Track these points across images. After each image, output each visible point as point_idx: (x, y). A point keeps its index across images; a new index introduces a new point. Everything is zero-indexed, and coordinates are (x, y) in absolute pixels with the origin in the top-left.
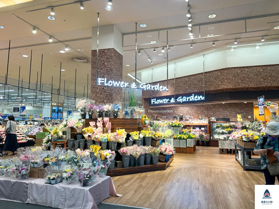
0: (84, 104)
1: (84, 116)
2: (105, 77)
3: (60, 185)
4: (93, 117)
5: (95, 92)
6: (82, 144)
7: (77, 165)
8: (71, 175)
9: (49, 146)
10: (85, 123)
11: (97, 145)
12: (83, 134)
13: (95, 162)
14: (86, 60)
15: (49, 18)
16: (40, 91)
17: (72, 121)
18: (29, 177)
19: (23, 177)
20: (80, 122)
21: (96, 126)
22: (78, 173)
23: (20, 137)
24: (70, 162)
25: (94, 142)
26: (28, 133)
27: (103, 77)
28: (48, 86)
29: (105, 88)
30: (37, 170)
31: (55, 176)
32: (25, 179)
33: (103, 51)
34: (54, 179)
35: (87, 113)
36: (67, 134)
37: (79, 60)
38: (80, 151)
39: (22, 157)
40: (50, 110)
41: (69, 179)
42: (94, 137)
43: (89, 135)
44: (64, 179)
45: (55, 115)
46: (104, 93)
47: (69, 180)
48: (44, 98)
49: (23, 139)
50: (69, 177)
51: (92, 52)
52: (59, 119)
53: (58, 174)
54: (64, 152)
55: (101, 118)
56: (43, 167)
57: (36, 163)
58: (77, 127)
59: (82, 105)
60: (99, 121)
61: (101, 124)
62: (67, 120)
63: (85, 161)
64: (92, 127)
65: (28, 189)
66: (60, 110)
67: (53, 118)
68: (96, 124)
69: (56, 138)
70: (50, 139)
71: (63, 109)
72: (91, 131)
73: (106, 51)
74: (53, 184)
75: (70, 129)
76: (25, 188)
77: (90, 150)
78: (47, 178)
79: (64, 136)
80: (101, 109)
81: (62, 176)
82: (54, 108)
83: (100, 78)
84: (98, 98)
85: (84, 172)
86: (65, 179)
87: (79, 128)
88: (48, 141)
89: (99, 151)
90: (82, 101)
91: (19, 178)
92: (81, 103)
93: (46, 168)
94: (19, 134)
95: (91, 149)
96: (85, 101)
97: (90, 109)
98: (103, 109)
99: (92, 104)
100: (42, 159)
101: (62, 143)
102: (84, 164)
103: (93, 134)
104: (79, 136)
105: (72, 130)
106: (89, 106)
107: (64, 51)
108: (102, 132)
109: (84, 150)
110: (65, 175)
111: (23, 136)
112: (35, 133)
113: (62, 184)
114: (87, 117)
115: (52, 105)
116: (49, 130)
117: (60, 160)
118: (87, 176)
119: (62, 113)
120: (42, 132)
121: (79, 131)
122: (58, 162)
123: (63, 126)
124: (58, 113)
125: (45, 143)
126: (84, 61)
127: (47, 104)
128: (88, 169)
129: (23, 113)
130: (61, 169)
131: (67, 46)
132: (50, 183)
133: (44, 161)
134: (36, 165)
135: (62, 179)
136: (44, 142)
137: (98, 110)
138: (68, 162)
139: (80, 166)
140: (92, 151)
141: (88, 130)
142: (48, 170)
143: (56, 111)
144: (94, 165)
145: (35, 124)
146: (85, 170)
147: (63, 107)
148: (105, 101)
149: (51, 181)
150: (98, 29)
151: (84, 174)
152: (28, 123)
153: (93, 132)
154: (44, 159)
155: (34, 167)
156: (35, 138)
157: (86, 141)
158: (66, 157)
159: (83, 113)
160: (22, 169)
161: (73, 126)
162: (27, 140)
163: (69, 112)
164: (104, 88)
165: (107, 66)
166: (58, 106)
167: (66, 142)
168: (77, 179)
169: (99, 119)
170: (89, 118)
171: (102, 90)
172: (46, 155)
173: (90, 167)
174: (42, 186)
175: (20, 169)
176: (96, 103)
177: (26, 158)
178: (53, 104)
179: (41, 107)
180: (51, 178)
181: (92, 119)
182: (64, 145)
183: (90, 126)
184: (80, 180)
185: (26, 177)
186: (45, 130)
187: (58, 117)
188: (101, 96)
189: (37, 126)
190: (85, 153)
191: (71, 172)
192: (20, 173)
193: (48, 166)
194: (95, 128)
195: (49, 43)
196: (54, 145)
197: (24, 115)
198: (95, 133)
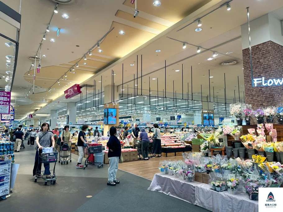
0: (239, 110)
1: (240, 123)
2: (262, 76)
3: (226, 194)
4: (251, 123)
5: (251, 95)
6: (242, 153)
7: (241, 176)
8: (236, 185)
9: (207, 152)
10: (242, 130)
11: (261, 155)
12: (241, 142)
13: (263, 175)
14: (236, 62)
15: (196, 30)
16: (192, 100)
17: (227, 128)
18: (195, 181)
19: (190, 179)
20: (237, 129)
21: (257, 134)
22: (244, 184)
23: (179, 142)
24: (233, 172)
25: (256, 152)
26: (185, 139)
27: (260, 76)
28: (197, 94)
29: (263, 89)
30: (201, 175)
31: (220, 183)
32: (191, 181)
33: (256, 48)
34: (218, 186)
35: (244, 119)
36: (224, 142)
37: (227, 64)
38: (240, 160)
39: (187, 161)
40: (201, 117)
41: (234, 189)
42: (255, 146)
43: (249, 143)
44: (229, 188)
45: (206, 122)
46: (262, 95)
47: (236, 191)
48: (195, 106)
49: (182, 144)
50: (234, 187)
51: (243, 52)
52: (211, 126)
53: (223, 182)
54: (226, 160)
55: (262, 124)
56: (206, 172)
57: (200, 168)
58: (234, 134)
59: (237, 111)
60: (260, 128)
61: (263, 131)
62: (222, 127)
63: (251, 172)
64: (251, 134)
65: (195, 191)
66: (211, 117)
67: (205, 125)
68: (256, 131)
69: (214, 145)
70: (208, 146)
71: (213, 115)
72: (250, 139)
73: (260, 47)
74: (218, 191)
75: (226, 137)
76: (192, 190)
77: (252, 160)
78: (212, 185)
79: (221, 144)
80: (260, 113)
81: (227, 185)
82: (205, 115)
83: (256, 78)
84: (255, 101)
85: (251, 184)
86: (231, 188)
87: (236, 136)
88: (206, 148)
89: (263, 162)
90: (236, 106)
91: (186, 180)
92: (235, 108)
93: (209, 175)
94: (178, 139)
95: (254, 160)
96: (239, 106)
97: (247, 115)
98: (263, 114)
99: (248, 109)
100: (204, 165)
101: (220, 151)
102: (250, 175)
103: (254, 142)
104: (237, 144)
105: (229, 137)
106: (245, 111)
107: (212, 57)
108: (264, 140)
109: (245, 160)
110: (229, 184)
111: (181, 142)
112: (191, 139)
113: (228, 193)
114: (244, 123)
115: (202, 113)
116: (203, 137)
117: (222, 168)
118: (255, 189)
119: (213, 120)
120: (197, 138)
121: (236, 139)
122: (221, 170)
123: (219, 133)
124: (209, 119)
125: (203, 150)
126: (233, 63)
127: (197, 112)
128: (256, 181)
129: (180, 121)
130: (225, 177)
131: (214, 52)
132: (215, 190)
133: (207, 168)
134: (199, 170)
135: (227, 188)
136: (202, 148)
137: (257, 115)
138: (232, 171)
139: (245, 177)
140: (255, 161)
141: (247, 138)
142: (212, 176)
143: (208, 118)
144: (263, 178)
145: (189, 131)
146: (252, 181)
147: (213, 114)
148: (264, 104)
149: (216, 188)
150: (249, 25)
151: (252, 186)
152: (184, 130)
153: (253, 141)
154: (206, 165)
155: (198, 172)
156: (191, 144)
157: (246, 150)
158: (229, 165)
159: (238, 119)
160: (188, 173)
161: (229, 133)
162: (185, 145)
163: (221, 118)
164: (261, 90)
165: (264, 63)
166: (208, 113)
167: (223, 150)
168: (244, 190)
169: (259, 126)
170: (247, 124)
171: (259, 92)
172: (208, 162)
173: (258, 180)
174: (208, 192)
175: (187, 172)
176: (253, 107)
177: (190, 163)
178: (204, 111)
179: (192, 115)
180: (216, 185)
181: (249, 125)
182: (221, 152)
183: (249, 133)
184: (248, 193)
185: (192, 180)
186: (199, 137)
187: (210, 124)
188: (259, 99)
189: (191, 133)
190: (246, 163)
191: (237, 182)
192: (187, 176)
193: (212, 173)
194: (256, 136)
195: (197, 54)
196: (212, 152)
197: (181, 123)
198: (257, 141)
